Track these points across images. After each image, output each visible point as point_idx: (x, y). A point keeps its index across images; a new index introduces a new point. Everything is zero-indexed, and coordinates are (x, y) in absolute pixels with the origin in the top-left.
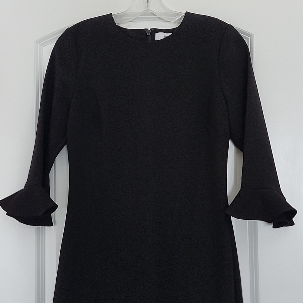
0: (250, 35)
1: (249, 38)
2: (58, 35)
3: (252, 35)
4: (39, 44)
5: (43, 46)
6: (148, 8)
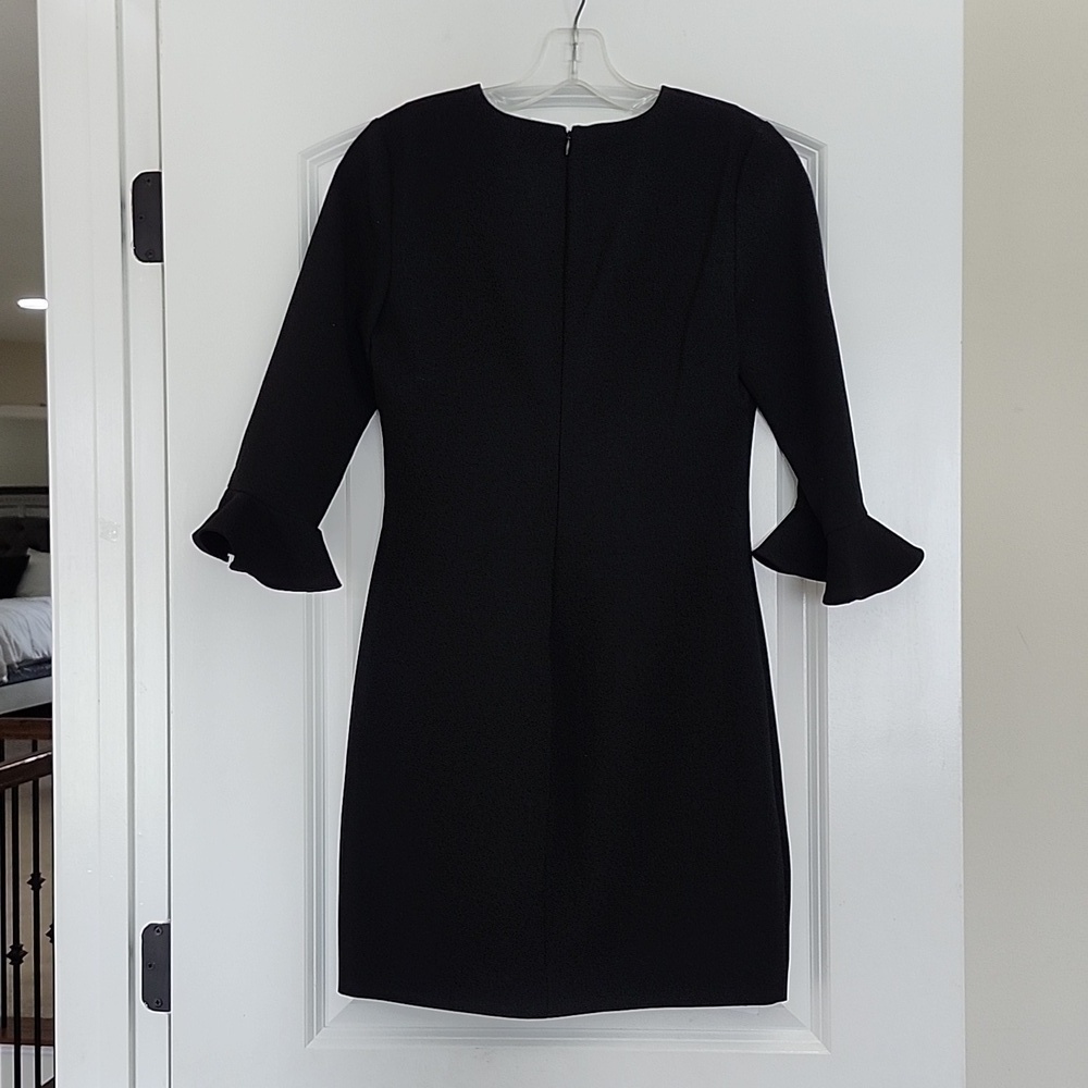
0: (818, 145)
1: (815, 153)
4: (310, 159)
5: (320, 164)
6: (575, 77)
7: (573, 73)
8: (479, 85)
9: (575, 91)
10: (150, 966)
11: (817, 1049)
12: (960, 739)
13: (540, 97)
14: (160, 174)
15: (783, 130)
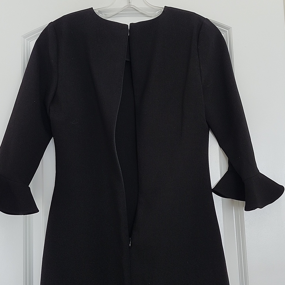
0: (228, 28)
1: (227, 31)
2: (39, 33)
3: (230, 28)
4: (26, 39)
5: (30, 41)
6: (130, 4)
7: (129, 2)
8: (92, 8)
9: (131, 9)
15: (214, 22)
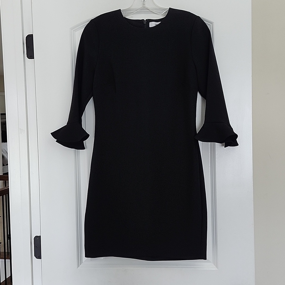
1: (211, 25)
3: (213, 23)
4: (73, 30)
5: (75, 32)
6: (144, 6)
10: (36, 247)
11: (215, 269)
12: (253, 185)
13: (137, 11)
14: (33, 35)
15: (204, 19)
